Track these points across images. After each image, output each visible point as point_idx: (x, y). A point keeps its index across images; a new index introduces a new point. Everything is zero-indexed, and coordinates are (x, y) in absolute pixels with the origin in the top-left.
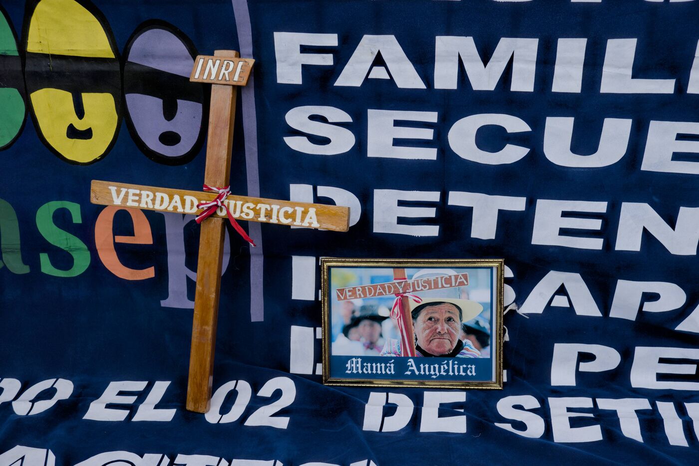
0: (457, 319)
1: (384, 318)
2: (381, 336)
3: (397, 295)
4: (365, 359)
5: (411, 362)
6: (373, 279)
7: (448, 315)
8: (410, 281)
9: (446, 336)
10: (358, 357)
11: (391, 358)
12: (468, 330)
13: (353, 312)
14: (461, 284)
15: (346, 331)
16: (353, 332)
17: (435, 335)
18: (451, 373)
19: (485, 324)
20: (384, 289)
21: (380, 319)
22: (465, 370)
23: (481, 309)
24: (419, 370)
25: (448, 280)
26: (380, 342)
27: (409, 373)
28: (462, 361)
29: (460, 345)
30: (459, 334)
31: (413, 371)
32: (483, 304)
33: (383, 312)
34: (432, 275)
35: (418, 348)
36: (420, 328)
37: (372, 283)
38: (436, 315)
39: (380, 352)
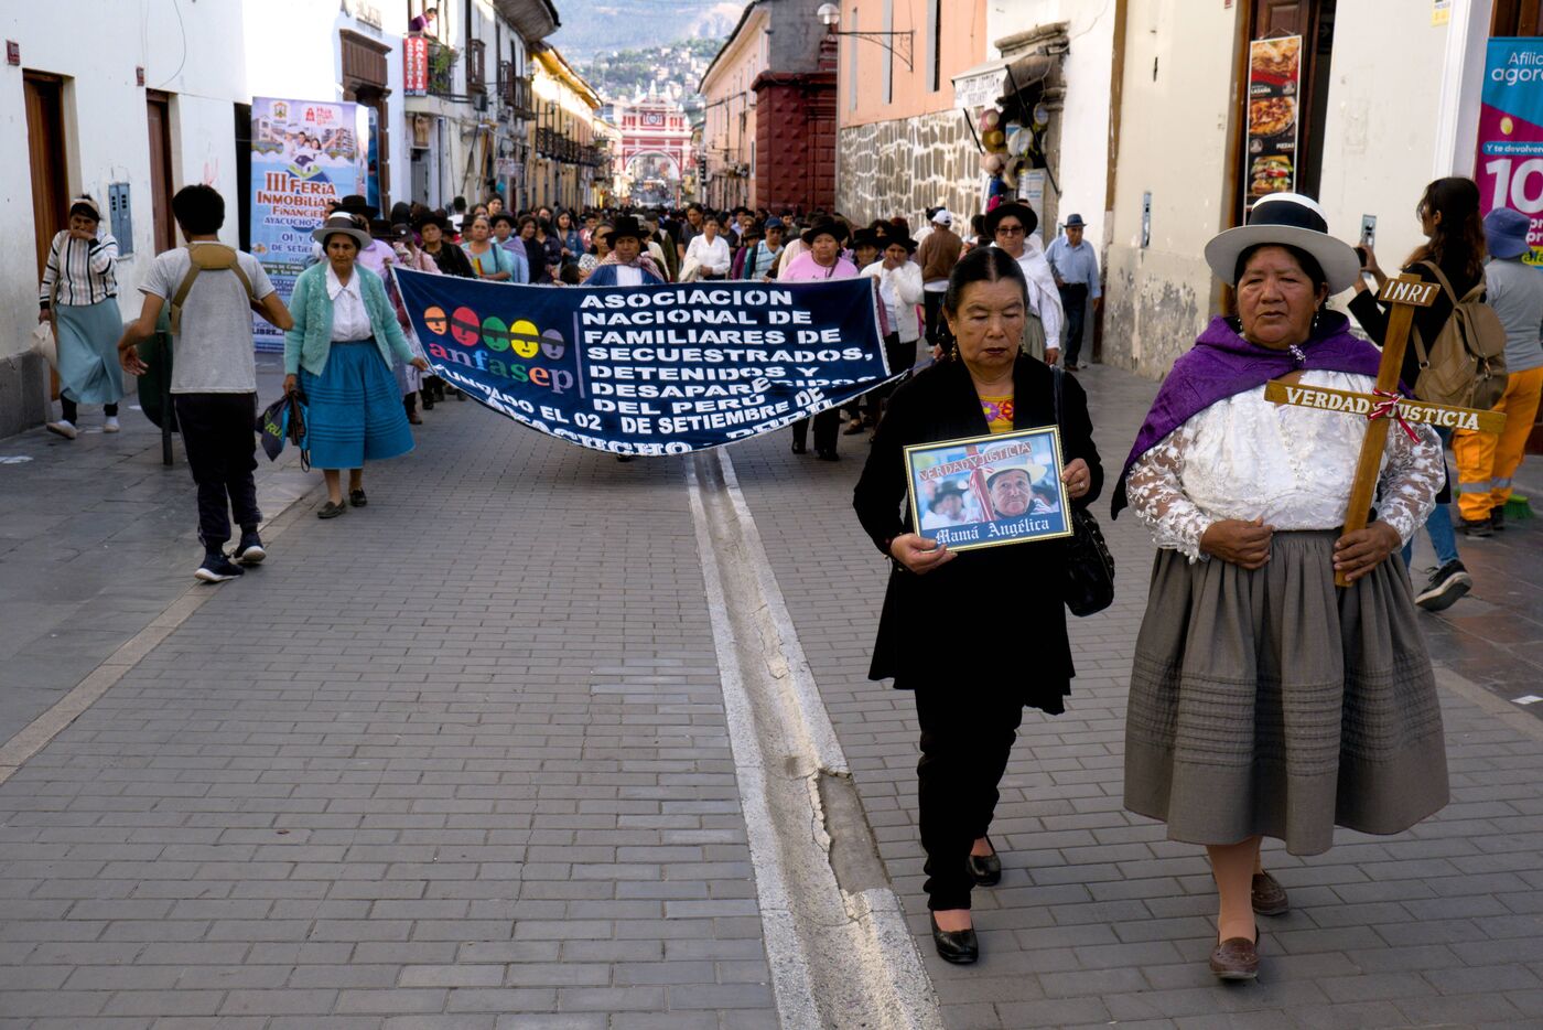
0: (1026, 482)
1: (964, 491)
2: (963, 506)
3: (972, 468)
4: (952, 529)
5: (992, 525)
6: (950, 458)
7: (1018, 480)
8: (981, 455)
9: (1020, 498)
10: (944, 529)
11: (975, 525)
12: (1038, 490)
13: (936, 489)
14: (1026, 451)
15: (932, 507)
16: (939, 508)
17: (1009, 498)
18: (1028, 530)
19: (1050, 483)
20: (960, 465)
21: (960, 492)
22: (1040, 525)
23: (1046, 470)
24: (1000, 531)
25: (1014, 450)
26: (963, 512)
27: (991, 535)
28: (1036, 518)
29: (1032, 505)
30: (1030, 495)
31: (994, 533)
32: (1047, 466)
33: (962, 485)
34: (999, 448)
35: (997, 512)
36: (996, 495)
37: (949, 461)
38: (1008, 482)
39: (963, 520)
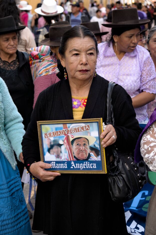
0: (87, 144)
2: (61, 152)
3: (65, 135)
5: (73, 163)
6: (56, 129)
7: (84, 143)
8: (69, 129)
9: (84, 152)
12: (92, 149)
13: (51, 143)
14: (87, 129)
15: (49, 151)
17: (80, 151)
18: (87, 167)
19: (98, 146)
20: (60, 132)
21: (60, 145)
22: (92, 166)
24: (76, 166)
25: (82, 128)
26: (61, 155)
27: (72, 167)
29: (89, 155)
30: (89, 151)
33: (61, 142)
35: (75, 157)
36: (74, 148)
37: (56, 130)
38: (80, 143)
39: (61, 159)
